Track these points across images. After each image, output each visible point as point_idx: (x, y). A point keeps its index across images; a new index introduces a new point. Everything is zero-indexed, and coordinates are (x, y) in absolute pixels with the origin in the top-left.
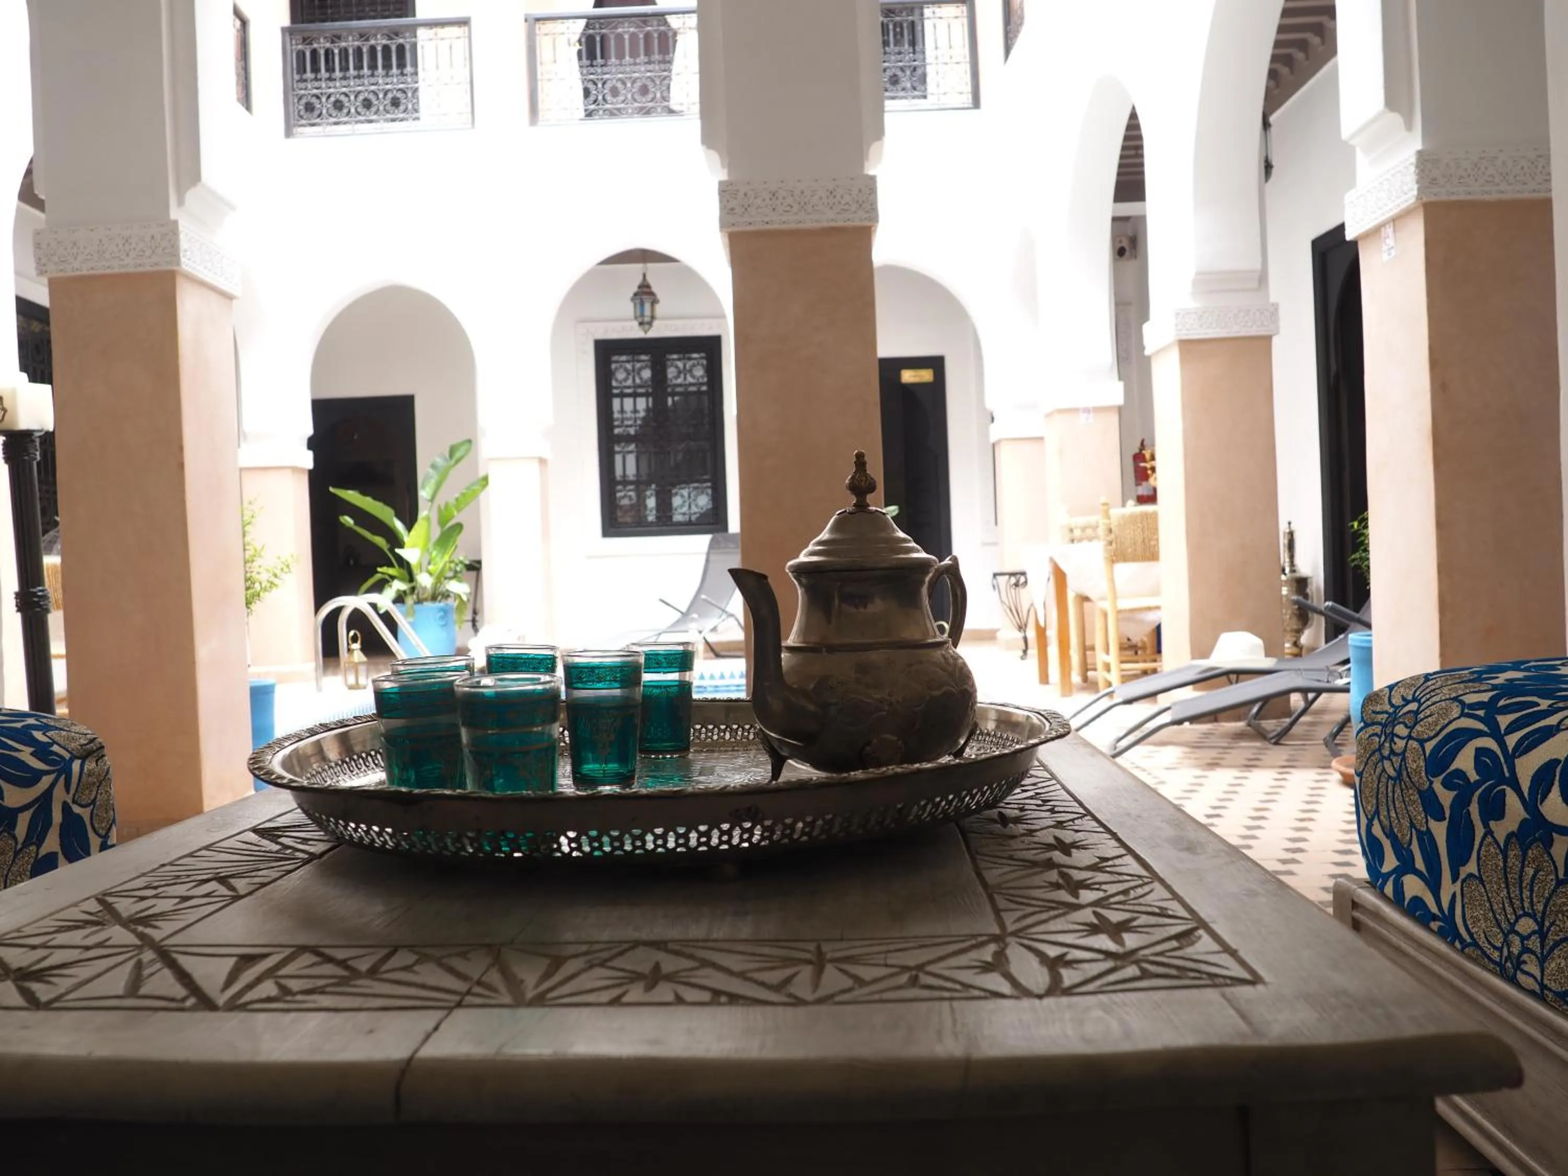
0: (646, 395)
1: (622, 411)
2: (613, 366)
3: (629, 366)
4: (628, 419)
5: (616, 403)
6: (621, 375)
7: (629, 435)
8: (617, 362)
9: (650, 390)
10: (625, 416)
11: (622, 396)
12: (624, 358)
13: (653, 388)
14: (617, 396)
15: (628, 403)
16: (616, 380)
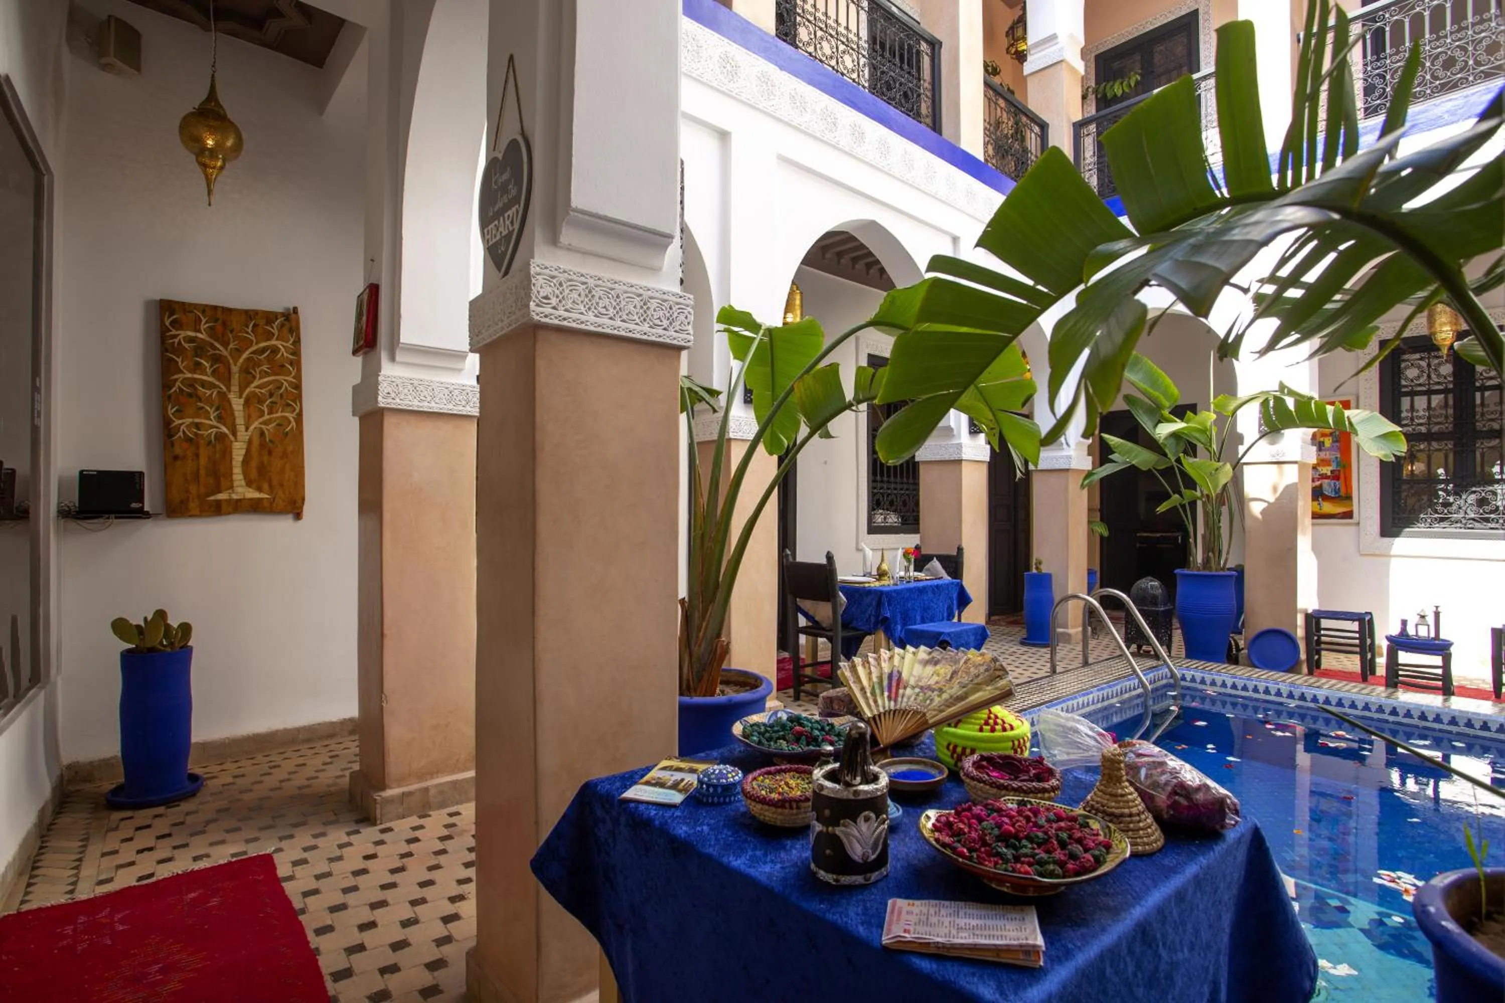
0: (1445, 391)
1: (1412, 408)
2: (1403, 365)
3: (1423, 364)
4: (1419, 418)
5: (1405, 402)
6: (1412, 373)
7: (1420, 434)
8: (1407, 360)
9: (1451, 386)
10: (1415, 414)
11: (1413, 394)
12: (1417, 356)
13: (1455, 385)
14: (1406, 394)
15: (1421, 402)
16: (1406, 379)
